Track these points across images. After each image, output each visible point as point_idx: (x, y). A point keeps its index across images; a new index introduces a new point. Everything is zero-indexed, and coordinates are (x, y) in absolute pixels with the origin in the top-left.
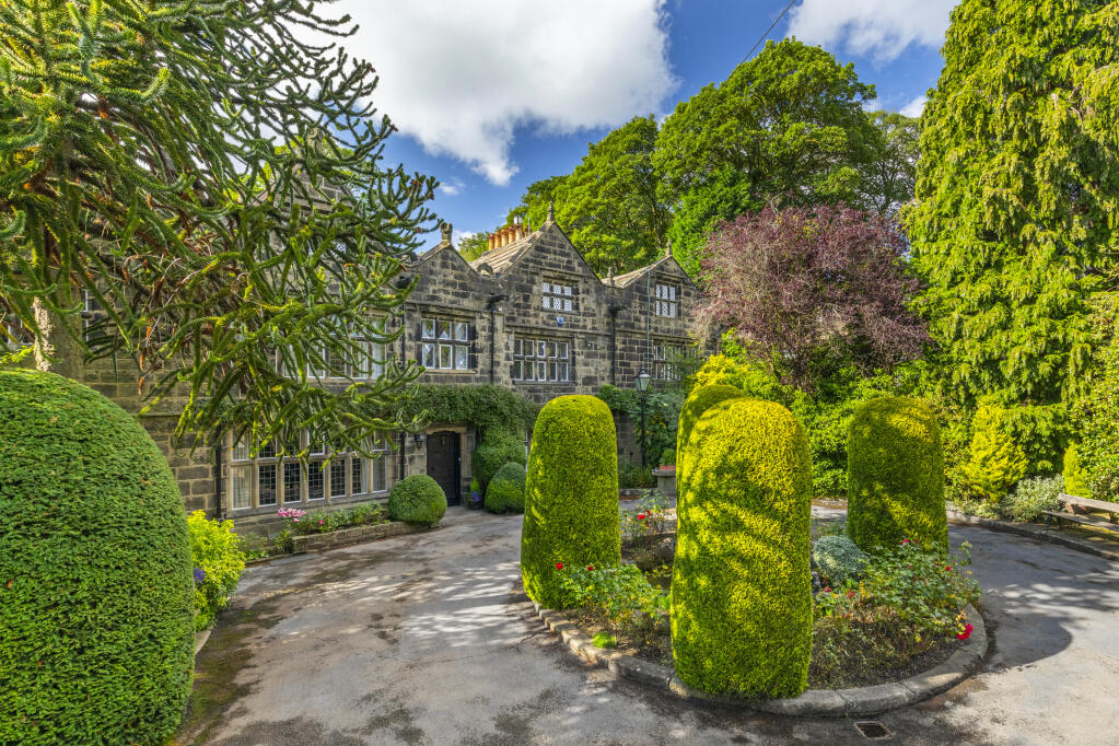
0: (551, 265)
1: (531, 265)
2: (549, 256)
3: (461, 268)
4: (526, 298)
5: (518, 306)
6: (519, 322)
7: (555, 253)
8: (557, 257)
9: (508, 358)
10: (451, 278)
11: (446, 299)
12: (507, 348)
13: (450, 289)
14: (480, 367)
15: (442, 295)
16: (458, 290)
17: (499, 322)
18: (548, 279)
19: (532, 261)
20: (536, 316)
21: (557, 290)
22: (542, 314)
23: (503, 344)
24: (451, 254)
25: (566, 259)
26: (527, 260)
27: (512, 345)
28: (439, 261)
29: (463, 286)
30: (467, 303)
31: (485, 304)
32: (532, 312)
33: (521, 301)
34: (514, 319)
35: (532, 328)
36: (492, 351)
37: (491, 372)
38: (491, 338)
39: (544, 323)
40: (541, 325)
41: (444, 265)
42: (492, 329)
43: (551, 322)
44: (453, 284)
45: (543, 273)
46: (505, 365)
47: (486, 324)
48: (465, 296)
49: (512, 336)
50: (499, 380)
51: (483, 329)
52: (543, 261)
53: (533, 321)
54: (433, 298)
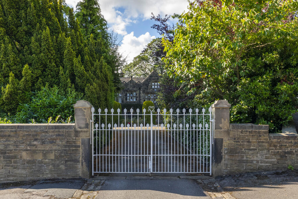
0: (153, 79)
1: (148, 80)
2: (153, 78)
3: (134, 83)
4: (147, 87)
5: (146, 88)
6: (146, 91)
7: (154, 77)
8: (155, 77)
9: (143, 98)
10: (132, 85)
11: (131, 89)
12: (143, 96)
13: (131, 87)
14: (137, 100)
15: (130, 88)
16: (133, 87)
17: (141, 92)
18: (153, 82)
19: (149, 79)
20: (150, 90)
21: (156, 84)
22: (151, 89)
23: (142, 96)
24: (132, 81)
25: (157, 77)
26: (148, 79)
27: (144, 96)
28: (129, 83)
29: (134, 86)
30: (135, 89)
31: (138, 89)
32: (149, 89)
33: (146, 87)
34: (144, 91)
35: (149, 92)
36: (140, 97)
37: (140, 101)
38: (139, 95)
39: (152, 91)
40: (151, 91)
41: (130, 83)
42: (140, 93)
43: (153, 91)
44: (132, 86)
45: (152, 81)
46: (143, 100)
47: (138, 92)
48: (134, 88)
49: (144, 94)
50: (141, 102)
51: (138, 93)
52: (151, 79)
53: (149, 91)
54: (128, 89)
